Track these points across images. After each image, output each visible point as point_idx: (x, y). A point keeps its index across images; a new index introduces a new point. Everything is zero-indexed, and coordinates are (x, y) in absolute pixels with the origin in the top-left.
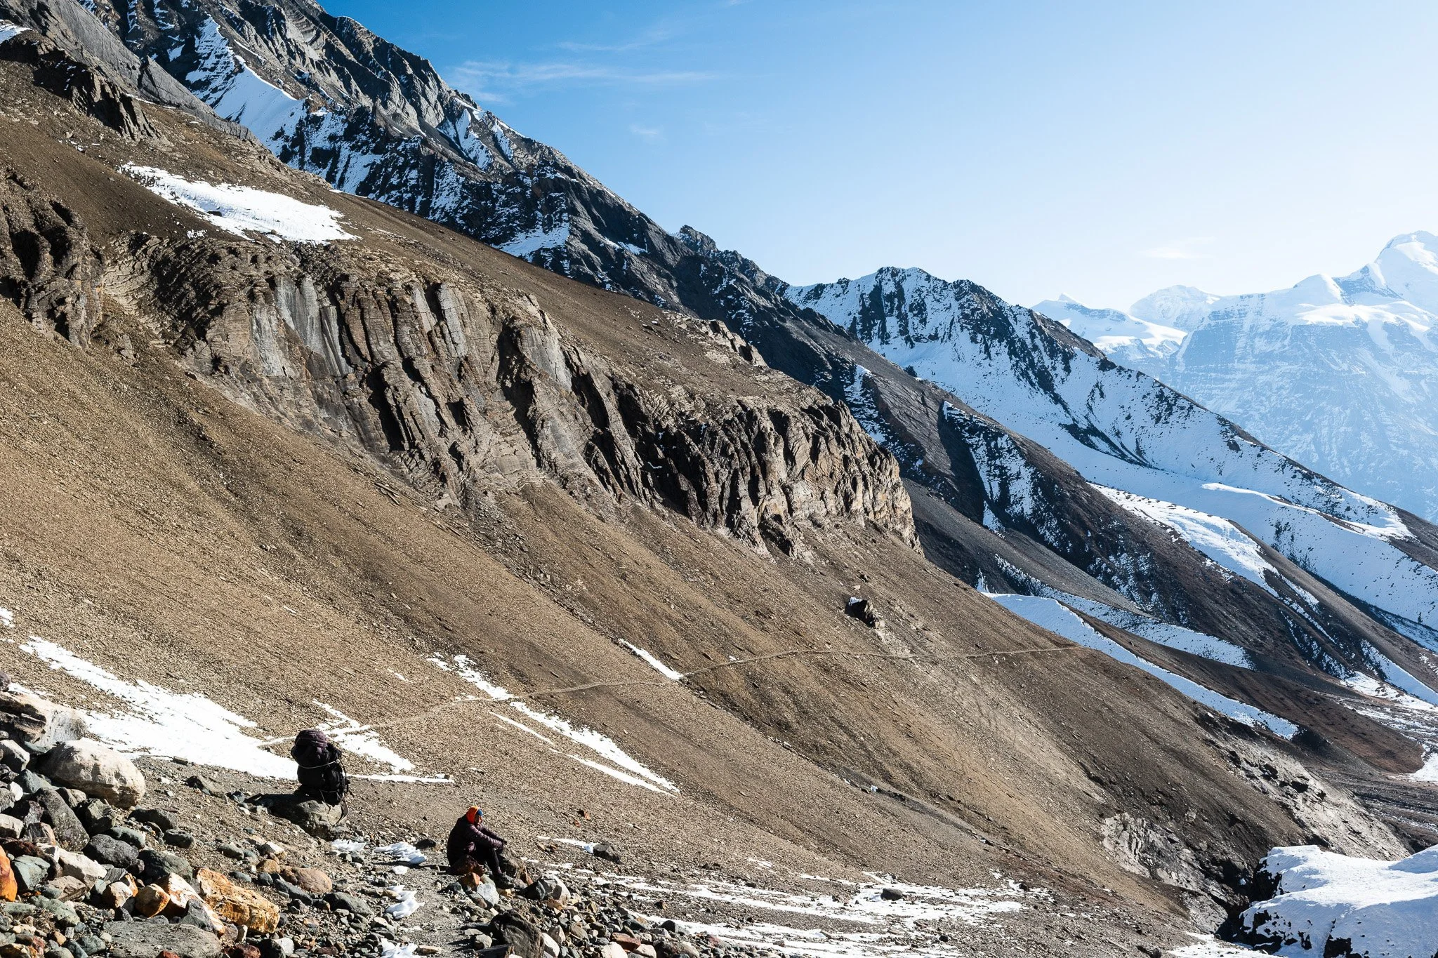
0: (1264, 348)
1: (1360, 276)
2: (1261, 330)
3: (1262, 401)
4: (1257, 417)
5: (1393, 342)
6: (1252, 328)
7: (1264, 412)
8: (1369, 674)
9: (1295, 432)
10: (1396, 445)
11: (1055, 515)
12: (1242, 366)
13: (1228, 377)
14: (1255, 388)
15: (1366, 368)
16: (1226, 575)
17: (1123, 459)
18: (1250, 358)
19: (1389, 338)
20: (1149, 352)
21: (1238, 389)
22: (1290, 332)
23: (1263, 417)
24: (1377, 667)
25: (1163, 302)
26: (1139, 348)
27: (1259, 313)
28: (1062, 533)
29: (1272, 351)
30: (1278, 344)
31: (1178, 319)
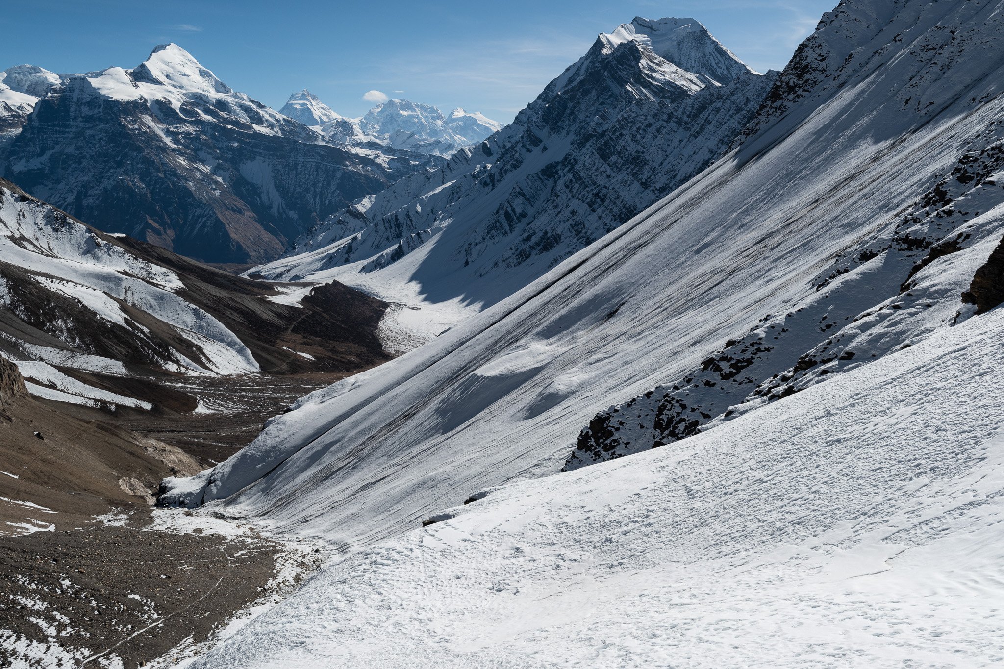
0: (87, 113)
1: (140, 69)
2: (84, 101)
3: (90, 147)
4: (88, 157)
5: (162, 112)
6: (78, 99)
7: (92, 154)
8: (173, 361)
9: (112, 167)
10: (169, 174)
11: (23, 304)
12: (75, 124)
13: (67, 130)
14: (85, 138)
15: (149, 128)
16: (107, 323)
17: (42, 254)
18: (80, 119)
19: (159, 109)
20: (13, 110)
21: (74, 138)
22: (102, 103)
23: (92, 157)
24: (176, 358)
25: (17, 75)
26: (5, 108)
27: (82, 90)
28: (27, 312)
29: (93, 115)
30: (96, 111)
31: (29, 87)
